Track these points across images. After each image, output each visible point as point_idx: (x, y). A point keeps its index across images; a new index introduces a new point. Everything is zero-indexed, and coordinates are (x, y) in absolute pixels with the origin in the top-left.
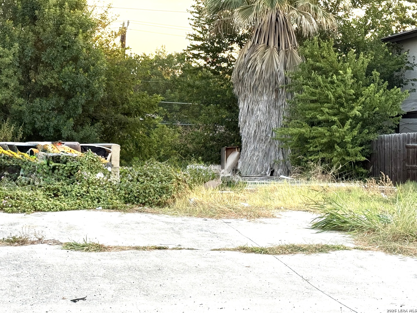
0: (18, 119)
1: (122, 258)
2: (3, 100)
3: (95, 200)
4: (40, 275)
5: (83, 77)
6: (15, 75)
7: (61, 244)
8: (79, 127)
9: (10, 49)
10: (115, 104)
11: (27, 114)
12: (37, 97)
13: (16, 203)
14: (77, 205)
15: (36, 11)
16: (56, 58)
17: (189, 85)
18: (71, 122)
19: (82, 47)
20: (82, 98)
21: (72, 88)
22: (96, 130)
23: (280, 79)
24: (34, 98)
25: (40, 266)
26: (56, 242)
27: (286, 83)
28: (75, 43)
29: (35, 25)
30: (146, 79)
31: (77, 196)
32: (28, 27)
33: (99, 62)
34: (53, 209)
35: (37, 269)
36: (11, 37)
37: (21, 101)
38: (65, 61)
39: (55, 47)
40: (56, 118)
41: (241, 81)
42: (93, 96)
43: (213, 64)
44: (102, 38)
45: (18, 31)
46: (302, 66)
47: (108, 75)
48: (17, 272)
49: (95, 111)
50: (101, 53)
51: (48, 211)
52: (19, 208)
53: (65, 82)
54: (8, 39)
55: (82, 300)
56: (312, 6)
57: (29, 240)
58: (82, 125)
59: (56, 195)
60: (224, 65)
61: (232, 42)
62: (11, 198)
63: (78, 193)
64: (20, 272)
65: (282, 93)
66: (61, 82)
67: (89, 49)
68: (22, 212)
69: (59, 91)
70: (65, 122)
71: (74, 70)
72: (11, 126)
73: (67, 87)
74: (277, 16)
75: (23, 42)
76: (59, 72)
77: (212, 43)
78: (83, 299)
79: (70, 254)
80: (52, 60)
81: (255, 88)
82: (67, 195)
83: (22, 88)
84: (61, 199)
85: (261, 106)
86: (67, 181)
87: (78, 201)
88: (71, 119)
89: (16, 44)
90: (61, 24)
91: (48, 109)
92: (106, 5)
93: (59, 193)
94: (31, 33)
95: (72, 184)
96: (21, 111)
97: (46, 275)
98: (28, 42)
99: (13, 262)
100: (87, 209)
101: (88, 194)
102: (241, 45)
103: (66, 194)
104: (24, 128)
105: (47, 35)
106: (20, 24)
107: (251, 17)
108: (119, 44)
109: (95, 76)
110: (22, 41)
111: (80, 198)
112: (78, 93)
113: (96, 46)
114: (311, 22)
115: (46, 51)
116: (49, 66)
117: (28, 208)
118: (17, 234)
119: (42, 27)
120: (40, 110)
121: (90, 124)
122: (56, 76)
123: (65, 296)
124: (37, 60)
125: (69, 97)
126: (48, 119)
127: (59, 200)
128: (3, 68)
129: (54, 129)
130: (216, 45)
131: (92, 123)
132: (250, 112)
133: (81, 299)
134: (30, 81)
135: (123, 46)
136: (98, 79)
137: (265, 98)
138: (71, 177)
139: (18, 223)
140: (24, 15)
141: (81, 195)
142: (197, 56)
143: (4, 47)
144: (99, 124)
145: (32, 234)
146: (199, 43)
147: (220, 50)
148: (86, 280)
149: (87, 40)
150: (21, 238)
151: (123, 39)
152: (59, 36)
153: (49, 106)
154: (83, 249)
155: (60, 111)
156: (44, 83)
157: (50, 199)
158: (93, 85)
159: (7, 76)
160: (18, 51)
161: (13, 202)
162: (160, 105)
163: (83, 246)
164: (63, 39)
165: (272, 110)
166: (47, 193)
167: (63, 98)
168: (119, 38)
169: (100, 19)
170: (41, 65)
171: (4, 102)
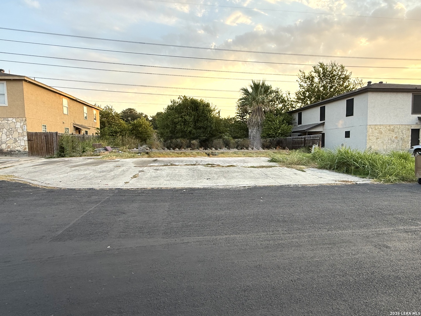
1: (219, 169)
4: (199, 173)
5: (209, 124)
6: (193, 124)
7: (204, 165)
10: (217, 130)
15: (197, 108)
17: (236, 125)
20: (209, 129)
21: (207, 127)
23: (259, 123)
24: (197, 129)
25: (199, 171)
26: (202, 165)
27: (261, 124)
28: (207, 115)
29: (197, 111)
30: (225, 124)
33: (213, 120)
36: (191, 114)
37: (194, 130)
38: (205, 120)
39: (202, 117)
41: (249, 124)
42: (212, 128)
43: (242, 120)
44: (214, 114)
45: (193, 113)
46: (265, 120)
47: (215, 123)
48: (194, 172)
49: (212, 133)
50: (214, 118)
53: (205, 125)
55: (209, 179)
56: (268, 104)
57: (196, 164)
60: (245, 120)
61: (247, 114)
65: (260, 127)
67: (211, 117)
69: (203, 128)
71: (207, 122)
73: (205, 127)
74: (259, 107)
75: (195, 116)
76: (203, 123)
77: (242, 115)
80: (202, 120)
81: (253, 126)
83: (194, 127)
85: (255, 130)
89: (193, 116)
90: (204, 111)
92: (215, 106)
94: (196, 113)
99: (193, 170)
100: (211, 157)
102: (249, 115)
105: (200, 114)
106: (194, 111)
107: (252, 107)
108: (218, 115)
109: (212, 124)
114: (267, 108)
115: (200, 118)
118: (193, 163)
119: (199, 112)
123: (205, 178)
124: (198, 120)
125: (206, 129)
128: (190, 122)
132: (252, 132)
134: (196, 125)
135: (219, 116)
137: (256, 128)
140: (195, 109)
142: (238, 118)
143: (190, 117)
146: (239, 115)
147: (244, 116)
148: (210, 174)
149: (210, 115)
151: (219, 114)
154: (209, 167)
156: (200, 126)
158: (212, 126)
159: (191, 124)
160: (193, 118)
162: (229, 130)
164: (204, 115)
165: (257, 131)
169: (213, 109)
171: (190, 131)
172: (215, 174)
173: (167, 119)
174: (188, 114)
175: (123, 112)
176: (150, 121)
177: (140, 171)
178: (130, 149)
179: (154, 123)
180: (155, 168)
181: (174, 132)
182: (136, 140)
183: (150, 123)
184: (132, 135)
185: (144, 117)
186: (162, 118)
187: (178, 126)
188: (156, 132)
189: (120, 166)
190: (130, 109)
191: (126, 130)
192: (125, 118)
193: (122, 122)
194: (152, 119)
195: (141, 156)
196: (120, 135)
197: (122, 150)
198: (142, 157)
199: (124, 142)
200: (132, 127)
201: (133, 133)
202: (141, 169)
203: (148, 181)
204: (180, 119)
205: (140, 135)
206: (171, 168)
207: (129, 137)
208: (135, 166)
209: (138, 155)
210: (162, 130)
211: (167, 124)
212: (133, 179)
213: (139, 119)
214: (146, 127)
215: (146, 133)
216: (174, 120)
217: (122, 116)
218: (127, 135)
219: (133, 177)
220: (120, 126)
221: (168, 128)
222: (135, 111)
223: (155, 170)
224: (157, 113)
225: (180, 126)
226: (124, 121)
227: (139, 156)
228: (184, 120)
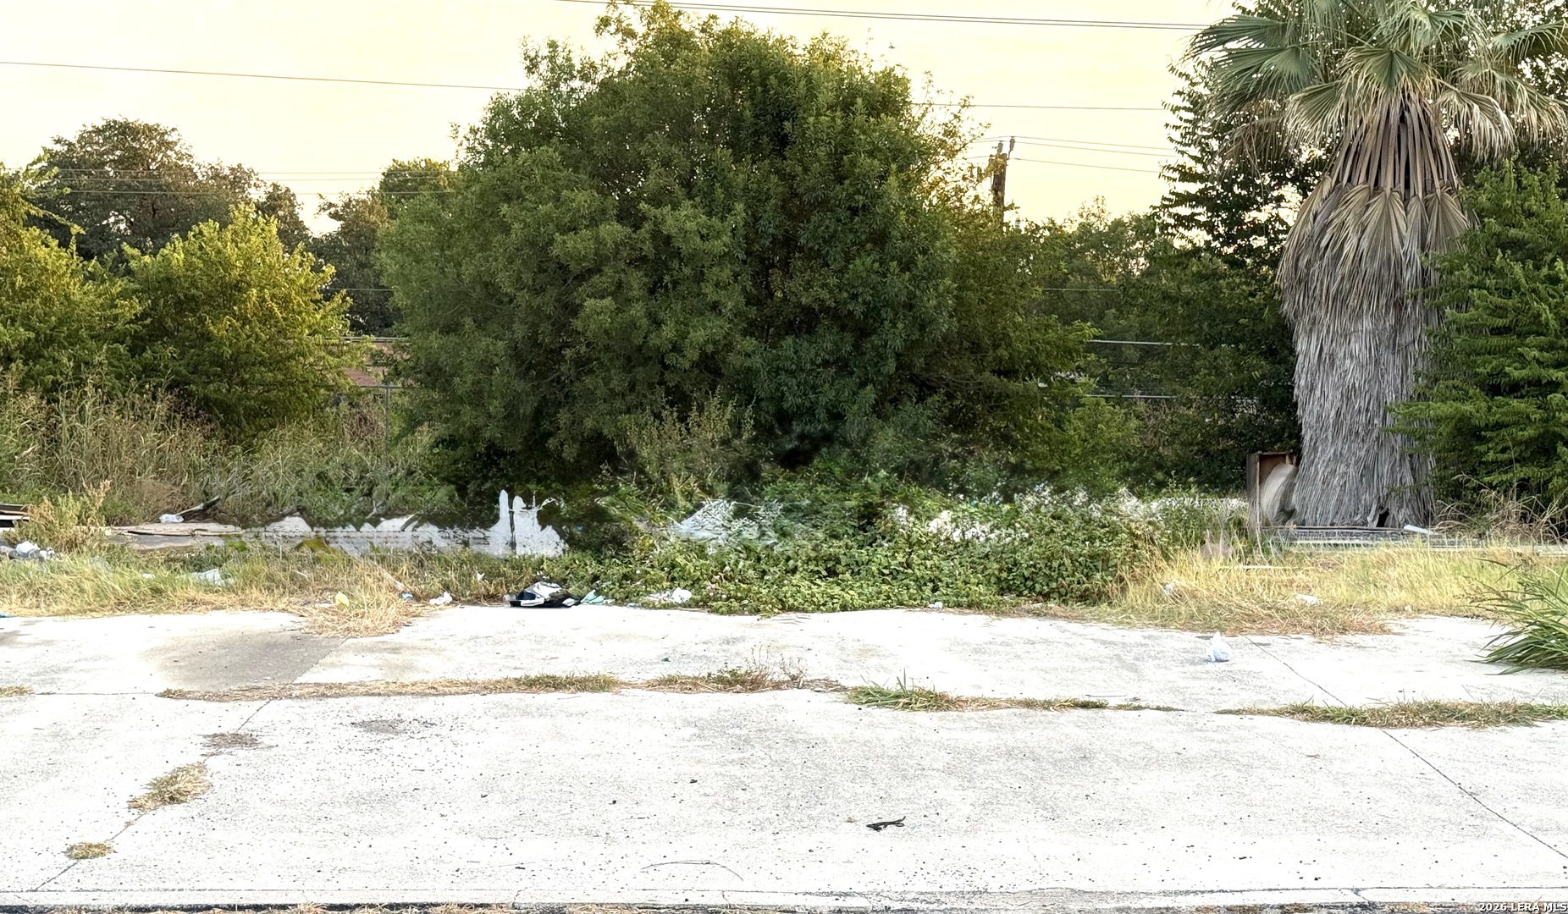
0: (744, 389)
1: (991, 728)
2: (707, 342)
3: (925, 584)
4: (796, 762)
5: (898, 284)
6: (736, 280)
7: (845, 689)
8: (889, 408)
9: (723, 219)
10: (976, 347)
11: (763, 375)
12: (787, 334)
13: (738, 590)
14: (882, 596)
15: (786, 123)
16: (832, 237)
17: (1166, 296)
18: (869, 394)
19: (898, 208)
20: (895, 335)
21: (872, 311)
22: (929, 412)
23: (1407, 276)
24: (781, 337)
25: (794, 741)
26: (831, 686)
27: (1425, 283)
28: (879, 197)
29: (785, 158)
30: (1055, 283)
31: (883, 574)
32: (767, 162)
33: (938, 244)
34: (824, 605)
35: (788, 749)
36: (727, 188)
37: (750, 343)
38: (854, 244)
39: (832, 211)
40: (832, 384)
41: (1302, 281)
42: (922, 328)
43: (1229, 240)
44: (946, 183)
45: (743, 174)
46: (1470, 239)
47: (960, 275)
48: (741, 755)
49: (928, 368)
50: (943, 220)
51: (813, 611)
52: (746, 602)
53: (854, 297)
54: (719, 193)
55: (894, 826)
56: (1499, 79)
57: (769, 678)
58: (895, 401)
59: (832, 573)
60: (1259, 242)
61: (1281, 182)
62: (726, 579)
63: (886, 568)
64: (747, 755)
65: (1414, 312)
66: (845, 295)
67: (914, 212)
68: (751, 613)
69: (841, 320)
70: (855, 394)
71: (877, 265)
72: (727, 406)
73: (858, 309)
74: (1404, 108)
75: (756, 201)
76: (841, 272)
77: (1228, 188)
78: (898, 823)
79: (866, 714)
80: (825, 242)
81: (1338, 300)
82: (859, 573)
83: (753, 312)
84: (843, 580)
85: (1356, 347)
86: (859, 538)
87: (885, 587)
88: (869, 387)
89: (739, 207)
90: (846, 153)
91: (813, 363)
92: (957, 99)
93: (840, 568)
94: (774, 179)
95: (870, 545)
96: (749, 369)
97: (808, 764)
98: (767, 199)
99: (731, 731)
100: (908, 606)
101: (910, 571)
102: (1304, 189)
103: (856, 568)
104: (757, 409)
105: (812, 180)
106: (749, 156)
107: (1333, 116)
108: (988, 198)
109: (929, 279)
110: (754, 198)
111: (889, 579)
112: (886, 323)
113: (931, 204)
114: (1496, 120)
115: (809, 221)
116: (816, 257)
117: (766, 603)
118: (741, 665)
119: (800, 161)
120: (794, 367)
121: (914, 400)
122: (833, 281)
123: (855, 814)
124: (788, 242)
125: (863, 333)
126: (814, 388)
127: (838, 584)
128: (707, 264)
129: (828, 411)
130: (1236, 190)
131: (919, 395)
132: (1327, 361)
133: (893, 823)
134: (771, 295)
135: (999, 201)
136: (936, 288)
137: (1367, 324)
138: (868, 528)
139: (743, 639)
140: (757, 133)
141: (891, 573)
142: (1187, 222)
143: (710, 214)
144: (936, 397)
145: (775, 664)
146: (1194, 188)
147: (1246, 204)
148: (904, 777)
149: (909, 191)
150: (749, 674)
151: (998, 187)
152: (842, 184)
153: (817, 355)
154: (896, 703)
155: (843, 366)
156: (804, 300)
157: (818, 582)
158: (922, 301)
159: (717, 285)
160: (742, 223)
161: (732, 587)
162: (1091, 348)
163: (897, 697)
164: (851, 190)
165: (1386, 356)
166: (811, 567)
167: (849, 337)
168: (988, 183)
169: (940, 136)
170: (797, 255)
171: (710, 348)
172: (954, 782)
173: (486, 234)
174: (687, 185)
175: (53, 155)
176: (319, 255)
177: (221, 742)
178: (122, 523)
179: (362, 266)
180: (370, 708)
181: (555, 354)
182: (183, 436)
183: (317, 269)
184: (140, 390)
185: (259, 207)
186: (432, 221)
187: (590, 303)
188: (376, 359)
189: (21, 691)
190: (122, 132)
191: (84, 333)
192: (71, 216)
193: (42, 252)
194: (335, 226)
195: (230, 589)
196: (22, 387)
197: (46, 535)
198: (243, 604)
199: (64, 455)
200: (139, 309)
201: (149, 370)
202: (230, 717)
203: (295, 836)
204: (612, 231)
205: (217, 389)
206: (526, 713)
207: (114, 407)
208: (167, 694)
209: (198, 585)
210: (435, 341)
211: (486, 285)
212: (148, 818)
213: (209, 228)
214: (285, 302)
215: (279, 363)
216: (551, 241)
217: (42, 202)
218: (96, 387)
219: (152, 797)
220: (25, 294)
221: (493, 326)
222: (169, 145)
223: (368, 726)
224: (389, 175)
225: (608, 301)
226: (64, 244)
227: (209, 588)
228: (648, 248)
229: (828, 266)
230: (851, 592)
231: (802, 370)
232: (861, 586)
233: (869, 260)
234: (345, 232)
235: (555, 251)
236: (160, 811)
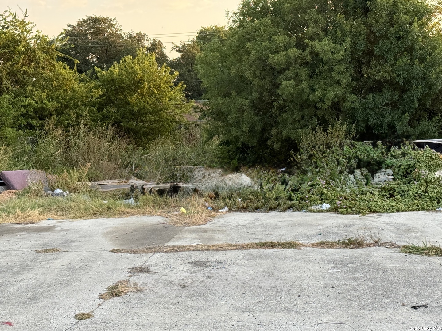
0: (351, 117)
2: (335, 97)
3: (434, 200)
4: (378, 279)
5: (418, 69)
6: (347, 71)
7: (399, 247)
8: (416, 123)
9: (341, 45)
11: (360, 110)
12: (370, 92)
13: (350, 204)
14: (415, 206)
15: (368, 2)
16: (389, 50)
18: (407, 117)
19: (418, 36)
20: (418, 91)
21: (407, 82)
22: (434, 124)
24: (367, 94)
25: (377, 270)
26: (393, 245)
28: (410, 32)
29: (368, 17)
31: (415, 196)
32: (360, 19)
33: (436, 51)
34: (389, 210)
35: (374, 273)
36: (342, 31)
37: (353, 97)
38: (399, 53)
39: (389, 39)
40: (390, 114)
42: (430, 88)
44: (439, 24)
45: (349, 25)
48: (354, 276)
49: (433, 105)
50: (438, 41)
51: (384, 213)
52: (354, 209)
53: (399, 75)
54: (339, 34)
55: (423, 308)
57: (365, 242)
58: (418, 120)
59: (392, 196)
62: (345, 199)
63: (416, 193)
64: (357, 275)
66: (395, 75)
67: (425, 38)
68: (356, 214)
69: (393, 85)
70: (400, 117)
71: (409, 61)
72: (344, 124)
73: (401, 81)
75: (355, 36)
76: (393, 65)
78: (425, 306)
79: (409, 257)
80: (386, 52)
82: (404, 196)
83: (354, 84)
84: (397, 199)
86: (404, 180)
87: (416, 202)
88: (406, 114)
89: (348, 39)
90: (395, 13)
91: (381, 105)
93: (395, 194)
94: (363, 26)
95: (409, 183)
96: (353, 108)
97: (384, 280)
98: (360, 35)
99: (349, 265)
100: (426, 210)
101: (427, 194)
103: (403, 194)
104: (357, 125)
105: (380, 27)
106: (352, 18)
109: (432, 67)
110: (354, 35)
111: (418, 198)
112: (413, 86)
113: (433, 34)
115: (378, 44)
116: (382, 59)
117: (363, 209)
118: (353, 237)
119: (374, 18)
120: (373, 106)
121: (427, 119)
122: (389, 69)
123: (405, 302)
124: (370, 53)
125: (403, 91)
126: (382, 115)
127: (395, 201)
128: (334, 64)
129: (389, 125)
131: (430, 117)
133: (423, 306)
134: (362, 76)
136: (436, 70)
138: (408, 176)
139: (353, 225)
140: (355, 7)
141: (419, 195)
143: (335, 43)
144: (437, 118)
145: (368, 236)
148: (427, 286)
149: (423, 29)
150: (357, 240)
152: (393, 27)
153: (383, 101)
154: (423, 253)
155: (395, 105)
156: (377, 78)
157: (386, 200)
158: (429, 76)
159: (339, 73)
160: (349, 46)
161: (348, 203)
163: (423, 250)
164: (397, 29)
166: (383, 193)
167: (397, 93)
169: (437, 4)
170: (373, 58)
171: (336, 100)
173: (241, 56)
174: (325, 31)
175: (67, 31)
176: (172, 67)
177: (135, 271)
178: (95, 180)
179: (189, 71)
180: (195, 256)
181: (270, 105)
182: (119, 144)
183: (171, 73)
184: (102, 126)
185: (148, 49)
186: (219, 51)
187: (284, 82)
188: (196, 109)
189: (56, 250)
190: (96, 20)
191: (79, 103)
192: (75, 56)
193: (63, 71)
194: (178, 55)
195: (138, 207)
196: (56, 126)
197: (65, 186)
198: (144, 213)
199: (72, 153)
200: (101, 93)
201: (105, 117)
202: (138, 261)
203: (165, 311)
204: (293, 52)
205: (132, 124)
206: (260, 258)
207: (92, 133)
208: (114, 251)
209: (125, 206)
210: (220, 101)
211: (241, 77)
212: (107, 302)
213: (128, 58)
214: (159, 87)
215: (156, 112)
216: (268, 57)
217: (63, 51)
218: (85, 125)
219: (108, 294)
220: (57, 88)
221: (244, 94)
222: (113, 26)
223: (194, 264)
224: (201, 33)
225: (292, 82)
226: (72, 68)
227: (130, 207)
228: (309, 59)
229: (387, 63)
230: (401, 204)
231: (377, 108)
232: (405, 201)
233: (405, 60)
234: (182, 58)
235: (270, 61)
236: (111, 300)
